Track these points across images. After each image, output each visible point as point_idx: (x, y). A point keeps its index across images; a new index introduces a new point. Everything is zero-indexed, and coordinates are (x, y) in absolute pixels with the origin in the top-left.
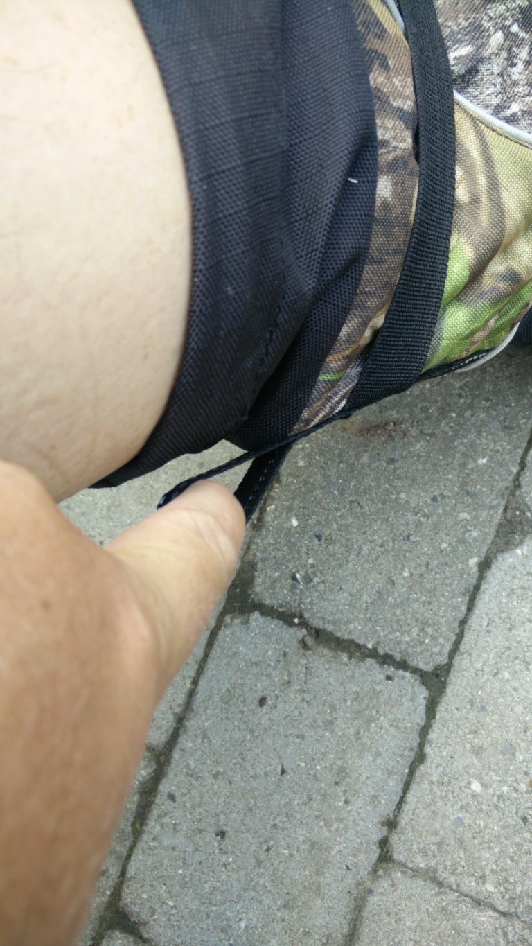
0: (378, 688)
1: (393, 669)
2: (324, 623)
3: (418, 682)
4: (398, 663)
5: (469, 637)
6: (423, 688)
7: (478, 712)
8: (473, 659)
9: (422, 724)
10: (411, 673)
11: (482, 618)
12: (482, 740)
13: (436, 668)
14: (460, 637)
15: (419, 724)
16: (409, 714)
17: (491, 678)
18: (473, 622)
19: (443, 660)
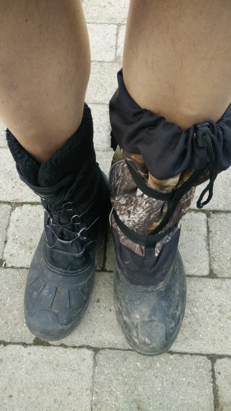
0: (224, 377)
1: (216, 374)
2: (212, 405)
3: (216, 364)
4: (213, 372)
5: (195, 351)
6: (216, 361)
7: (215, 341)
8: (201, 347)
9: (227, 358)
10: (214, 367)
11: (187, 349)
12: (223, 337)
13: (209, 359)
14: (196, 354)
15: (228, 359)
16: (227, 363)
17: (204, 340)
18: (190, 351)
19: (205, 358)
